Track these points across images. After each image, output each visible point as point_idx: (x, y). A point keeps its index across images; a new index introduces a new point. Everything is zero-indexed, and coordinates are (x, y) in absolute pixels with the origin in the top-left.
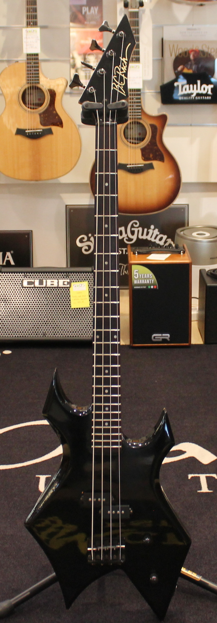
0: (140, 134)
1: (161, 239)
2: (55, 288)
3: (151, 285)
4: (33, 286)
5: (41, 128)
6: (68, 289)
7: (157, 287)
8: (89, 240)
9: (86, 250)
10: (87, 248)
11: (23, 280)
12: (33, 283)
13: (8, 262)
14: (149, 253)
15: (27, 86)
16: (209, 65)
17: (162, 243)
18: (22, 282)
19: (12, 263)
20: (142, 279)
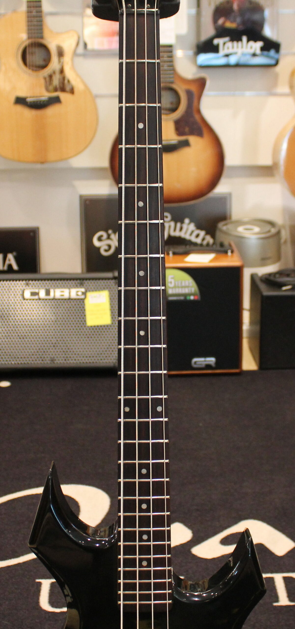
0: (172, 103)
1: (197, 236)
2: (65, 299)
3: (190, 295)
4: (36, 297)
5: (45, 95)
6: (83, 300)
7: (198, 298)
8: (109, 237)
9: (106, 251)
10: (107, 248)
11: (24, 290)
12: (37, 294)
13: (10, 266)
14: (187, 253)
15: (27, 43)
16: (256, 17)
17: (199, 241)
18: (23, 292)
19: (15, 267)
20: (178, 287)
